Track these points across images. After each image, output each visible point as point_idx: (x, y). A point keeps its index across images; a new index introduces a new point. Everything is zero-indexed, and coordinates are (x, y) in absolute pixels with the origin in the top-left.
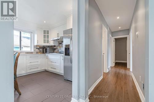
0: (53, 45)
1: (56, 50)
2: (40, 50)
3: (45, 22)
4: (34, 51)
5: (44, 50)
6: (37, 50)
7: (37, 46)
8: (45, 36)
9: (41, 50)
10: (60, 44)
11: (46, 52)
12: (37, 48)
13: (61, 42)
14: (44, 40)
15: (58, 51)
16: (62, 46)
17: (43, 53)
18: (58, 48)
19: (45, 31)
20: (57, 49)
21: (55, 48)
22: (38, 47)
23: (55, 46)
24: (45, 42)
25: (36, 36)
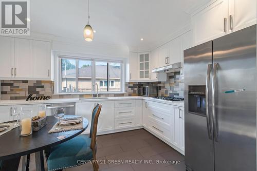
0: (157, 81)
1: (163, 91)
2: (134, 90)
3: (142, 39)
4: (126, 91)
5: (140, 89)
6: (130, 90)
7: (129, 83)
8: (141, 65)
9: (136, 89)
10: (171, 77)
11: (144, 94)
12: (129, 87)
13: (173, 74)
14: (141, 73)
15: (167, 92)
16: (175, 82)
17: (139, 95)
18: (167, 86)
19: (141, 56)
20: (164, 87)
21: (159, 85)
22: (132, 85)
23: (159, 82)
24: (141, 76)
25: (128, 66)
